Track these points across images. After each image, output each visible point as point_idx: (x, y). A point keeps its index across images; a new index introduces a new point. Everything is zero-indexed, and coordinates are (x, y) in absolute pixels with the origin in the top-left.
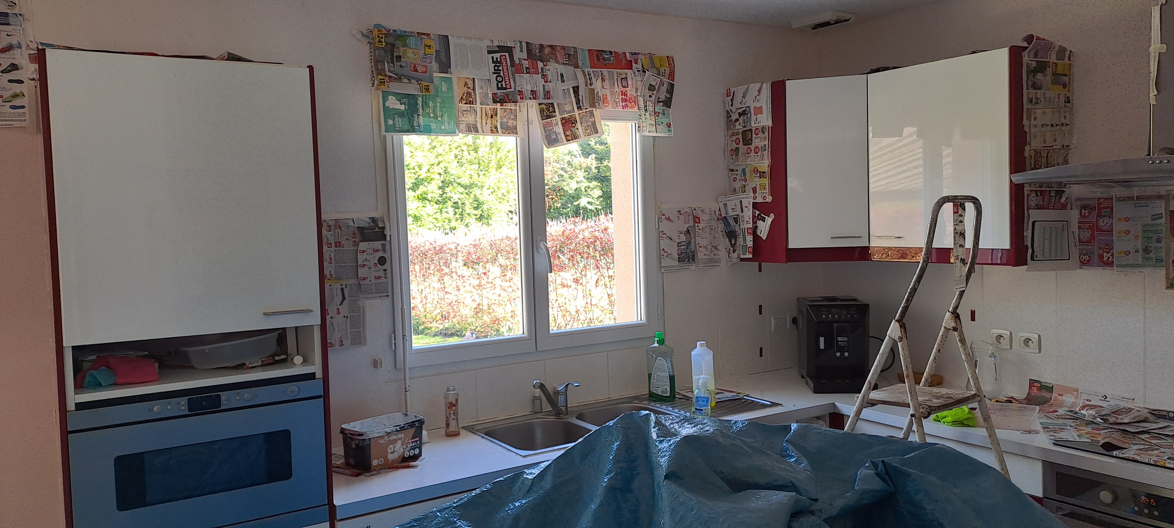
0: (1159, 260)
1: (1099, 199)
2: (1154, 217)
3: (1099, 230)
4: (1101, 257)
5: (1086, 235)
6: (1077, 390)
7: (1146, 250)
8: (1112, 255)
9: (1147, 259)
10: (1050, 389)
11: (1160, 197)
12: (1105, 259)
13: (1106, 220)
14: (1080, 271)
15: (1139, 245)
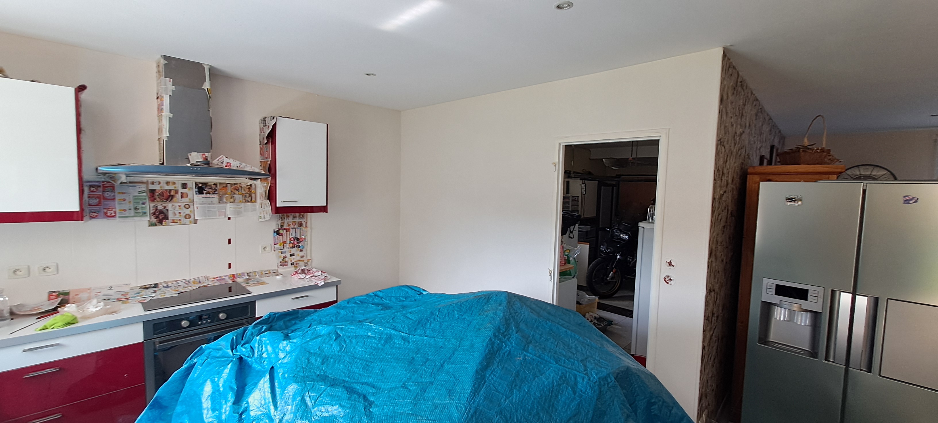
0: (144, 214)
1: (103, 182)
2: (140, 192)
3: (104, 198)
4: (106, 213)
5: (95, 201)
6: (90, 289)
7: (136, 209)
8: (115, 212)
9: (137, 213)
10: (67, 294)
11: (143, 183)
12: (109, 214)
13: (110, 193)
14: (90, 222)
15: (132, 206)
